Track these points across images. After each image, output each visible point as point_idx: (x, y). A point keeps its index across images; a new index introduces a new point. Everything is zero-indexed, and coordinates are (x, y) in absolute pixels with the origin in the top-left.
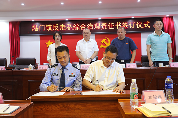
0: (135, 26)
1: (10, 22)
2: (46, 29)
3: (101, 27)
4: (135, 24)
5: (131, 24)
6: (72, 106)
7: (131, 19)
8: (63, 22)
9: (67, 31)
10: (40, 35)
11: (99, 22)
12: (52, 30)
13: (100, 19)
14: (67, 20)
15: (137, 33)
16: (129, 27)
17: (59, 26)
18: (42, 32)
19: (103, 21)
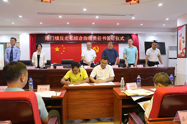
0: (115, 39)
1: (30, 34)
2: (55, 39)
3: (93, 39)
4: (115, 38)
5: (112, 38)
6: (86, 92)
7: (112, 34)
8: (67, 35)
9: (70, 41)
10: (51, 43)
11: (92, 35)
12: (59, 40)
13: (92, 33)
14: (70, 33)
15: (116, 43)
16: (111, 39)
17: (64, 37)
18: (52, 41)
19: (94, 35)
